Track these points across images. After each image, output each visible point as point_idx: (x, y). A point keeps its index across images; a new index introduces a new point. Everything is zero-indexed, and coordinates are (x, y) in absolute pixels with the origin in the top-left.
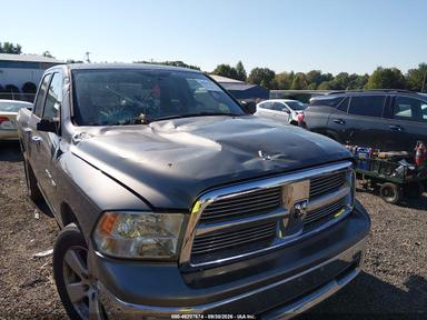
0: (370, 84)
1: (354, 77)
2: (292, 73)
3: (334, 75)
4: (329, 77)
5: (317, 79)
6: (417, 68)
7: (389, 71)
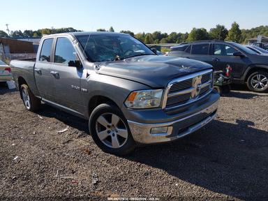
0: (189, 38)
1: (180, 35)
2: (144, 34)
3: (168, 34)
4: (165, 36)
5: (159, 37)
6: (215, 27)
7: (199, 30)
